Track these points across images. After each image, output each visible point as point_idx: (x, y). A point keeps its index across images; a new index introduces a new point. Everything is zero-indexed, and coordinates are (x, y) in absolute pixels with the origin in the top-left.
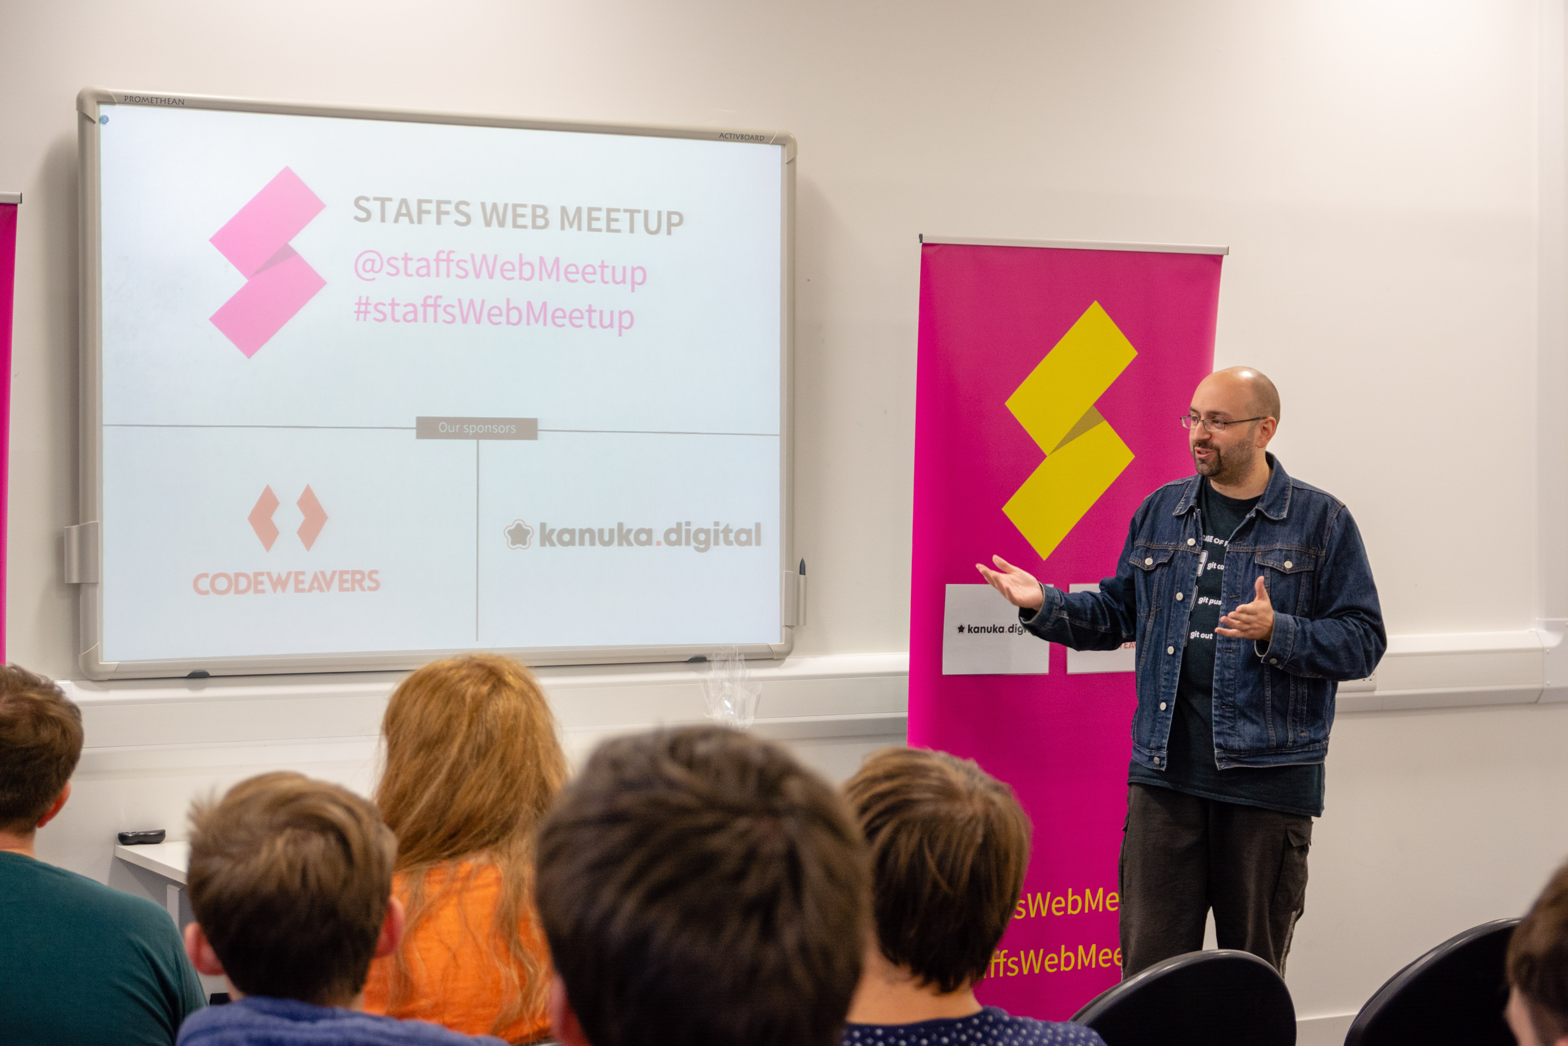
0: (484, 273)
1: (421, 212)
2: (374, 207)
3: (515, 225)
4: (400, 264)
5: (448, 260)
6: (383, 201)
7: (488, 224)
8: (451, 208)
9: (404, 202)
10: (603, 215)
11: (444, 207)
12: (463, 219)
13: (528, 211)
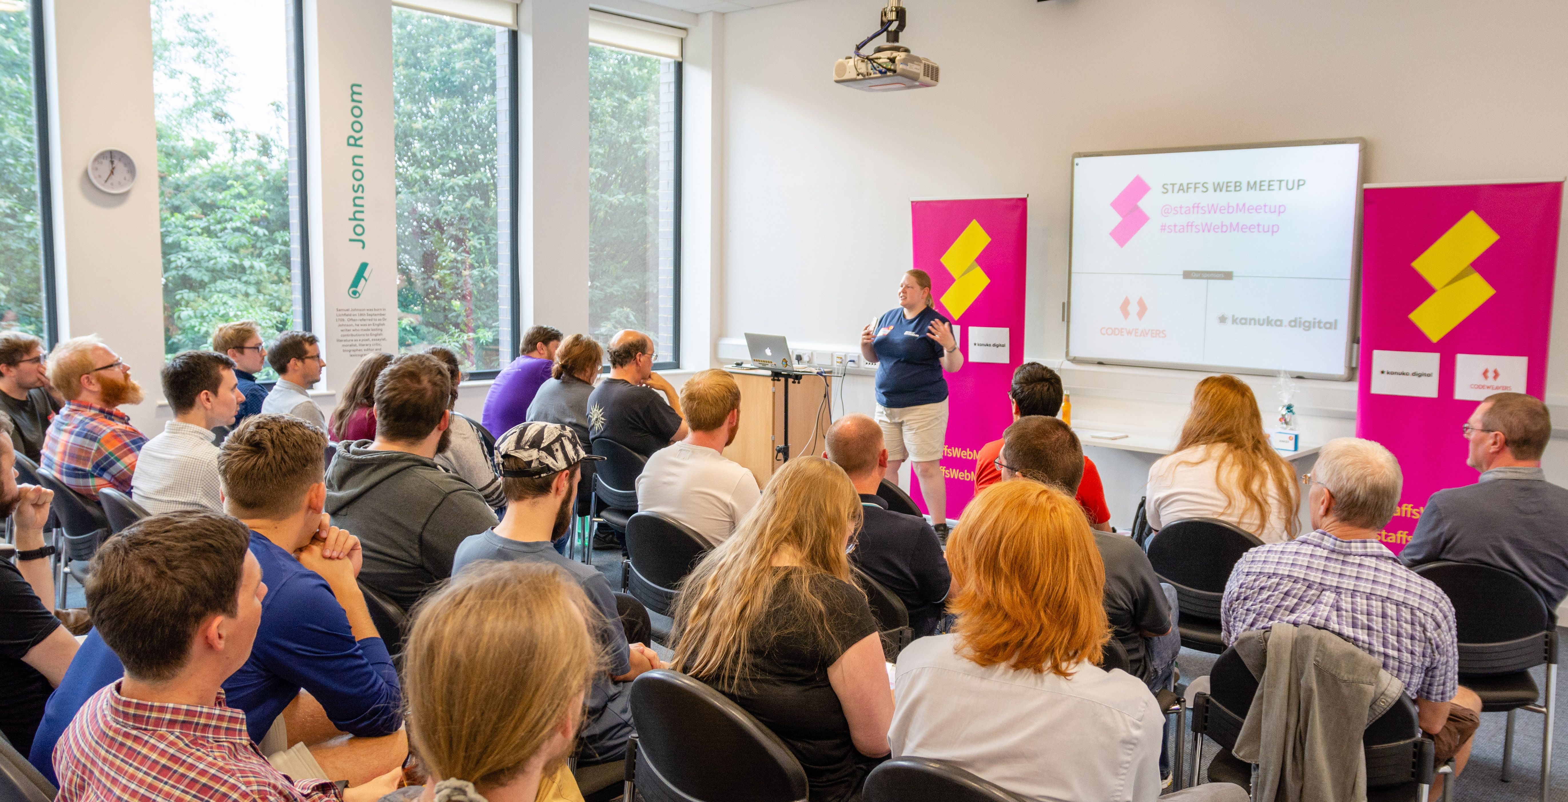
0: (1213, 211)
1: (1188, 188)
3: (1227, 191)
4: (1178, 209)
5: (1198, 207)
6: (1173, 185)
7: (1215, 191)
8: (1200, 186)
9: (1181, 185)
10: (1266, 184)
11: (1197, 186)
12: (1205, 190)
13: (1233, 185)
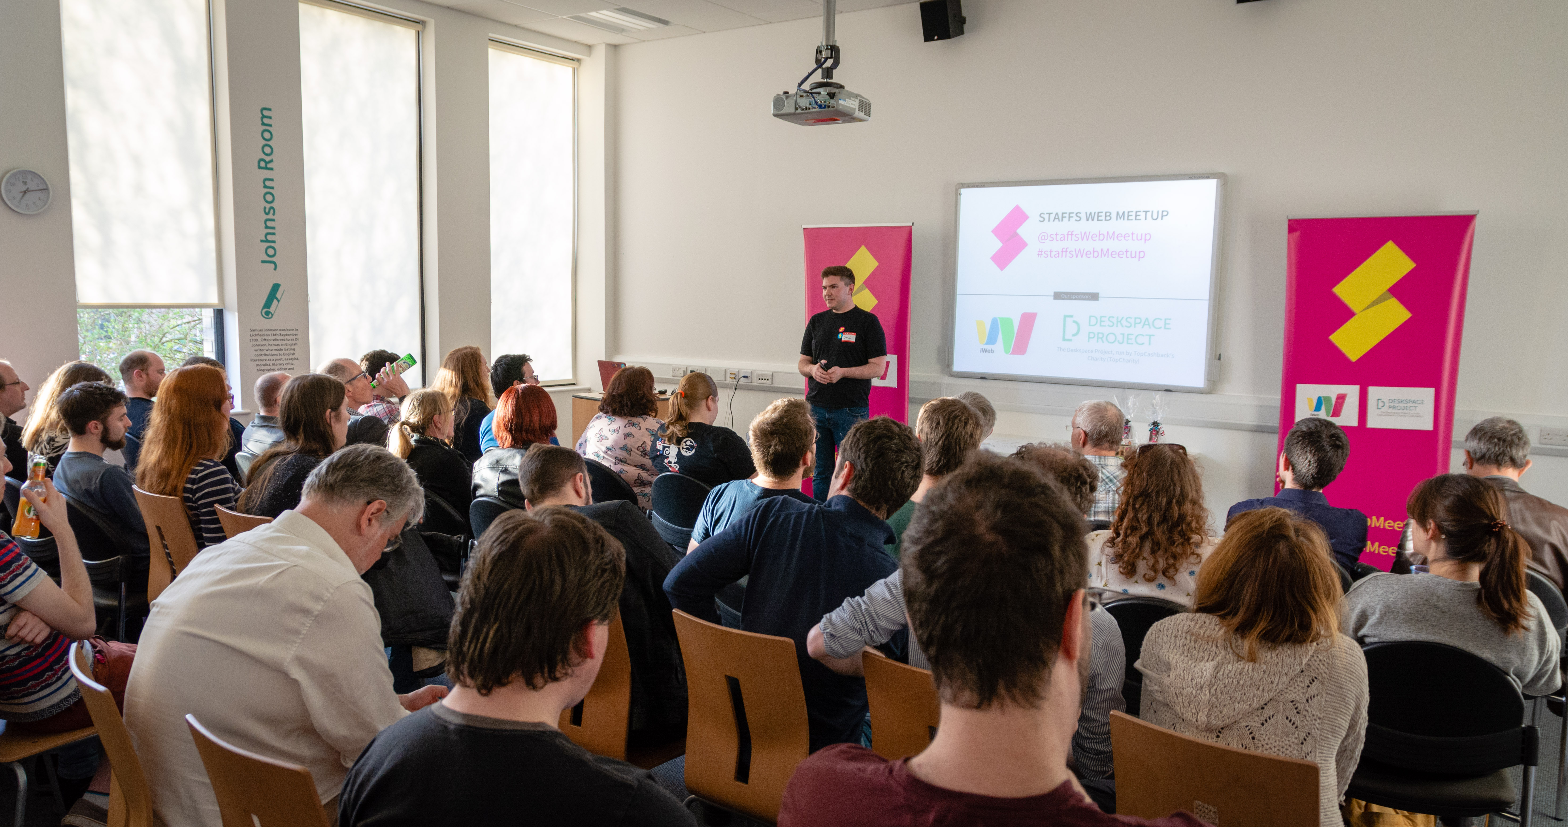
0: (1085, 238)
1: (1063, 217)
2: (1046, 216)
3: (1098, 220)
4: (1054, 237)
5: (1072, 234)
6: (1050, 214)
7: (1088, 220)
8: (1074, 215)
9: (1057, 214)
10: (1134, 214)
11: (1071, 215)
12: (1078, 219)
13: (1103, 214)
